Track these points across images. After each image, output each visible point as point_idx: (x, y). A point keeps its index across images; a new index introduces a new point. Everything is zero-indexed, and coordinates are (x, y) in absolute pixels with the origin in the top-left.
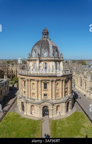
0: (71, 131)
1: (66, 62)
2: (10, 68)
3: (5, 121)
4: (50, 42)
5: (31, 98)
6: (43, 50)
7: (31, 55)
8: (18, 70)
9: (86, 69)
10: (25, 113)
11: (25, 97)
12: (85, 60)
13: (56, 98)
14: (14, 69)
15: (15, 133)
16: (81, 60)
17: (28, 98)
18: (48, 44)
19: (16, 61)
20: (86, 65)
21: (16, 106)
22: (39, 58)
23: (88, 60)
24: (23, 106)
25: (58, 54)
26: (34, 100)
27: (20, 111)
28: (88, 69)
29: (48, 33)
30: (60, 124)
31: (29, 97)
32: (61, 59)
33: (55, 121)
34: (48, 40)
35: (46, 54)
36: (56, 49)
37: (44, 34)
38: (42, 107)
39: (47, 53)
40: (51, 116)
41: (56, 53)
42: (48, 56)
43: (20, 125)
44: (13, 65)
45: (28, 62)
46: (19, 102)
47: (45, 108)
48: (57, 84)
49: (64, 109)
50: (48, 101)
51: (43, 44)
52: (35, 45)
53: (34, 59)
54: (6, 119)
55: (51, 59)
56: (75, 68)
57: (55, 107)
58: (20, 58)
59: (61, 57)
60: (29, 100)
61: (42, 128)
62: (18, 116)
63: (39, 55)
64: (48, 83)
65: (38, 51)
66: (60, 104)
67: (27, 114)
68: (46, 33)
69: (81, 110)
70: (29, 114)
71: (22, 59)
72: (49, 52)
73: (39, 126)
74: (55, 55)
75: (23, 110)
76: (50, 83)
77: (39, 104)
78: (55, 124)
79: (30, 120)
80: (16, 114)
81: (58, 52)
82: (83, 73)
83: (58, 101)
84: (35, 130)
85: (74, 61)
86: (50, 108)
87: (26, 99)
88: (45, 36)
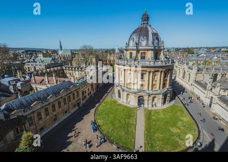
0: (167, 122)
1: (168, 51)
2: (108, 57)
3: (104, 105)
4: (149, 29)
5: (127, 88)
6: (141, 38)
7: (128, 44)
8: (115, 59)
9: (193, 58)
10: (121, 100)
11: (121, 86)
12: (193, 48)
13: (153, 89)
14: (112, 59)
15: (112, 115)
16: (188, 48)
17: (124, 86)
18: (147, 31)
19: (114, 50)
20: (193, 53)
21: (113, 93)
22: (137, 47)
23: (196, 48)
24: (119, 94)
25: (158, 43)
26: (130, 89)
27: (117, 97)
28: (195, 59)
29: (148, 18)
30: (156, 114)
31: (126, 86)
32: (162, 48)
33: (150, 110)
34: (148, 26)
35: (144, 43)
36: (156, 36)
37: (144, 19)
38: (138, 96)
39: (146, 41)
40: (146, 106)
41: (156, 41)
42: (147, 45)
43: (117, 109)
44: (111, 54)
45: (125, 52)
46: (116, 90)
47: (141, 98)
48: (155, 75)
49: (161, 101)
50: (144, 91)
51: (142, 32)
52: (133, 33)
53: (131, 48)
54: (104, 103)
55: (150, 48)
56: (178, 58)
57: (151, 98)
58: (117, 48)
59: (162, 45)
60: (125, 88)
61: (136, 114)
62: (115, 102)
63: (136, 44)
64: (146, 73)
65: (136, 40)
66: (156, 96)
67: (123, 101)
68: (146, 18)
69: (181, 103)
70: (125, 101)
71: (120, 48)
72: (148, 40)
73: (134, 113)
74: (155, 44)
75: (120, 97)
76: (147, 73)
77: (135, 93)
78: (150, 114)
79: (126, 107)
80: (113, 100)
81: (158, 40)
82: (187, 64)
83: (154, 92)
84: (130, 116)
85: (177, 50)
86: (146, 98)
87: (123, 87)
88: (145, 22)
